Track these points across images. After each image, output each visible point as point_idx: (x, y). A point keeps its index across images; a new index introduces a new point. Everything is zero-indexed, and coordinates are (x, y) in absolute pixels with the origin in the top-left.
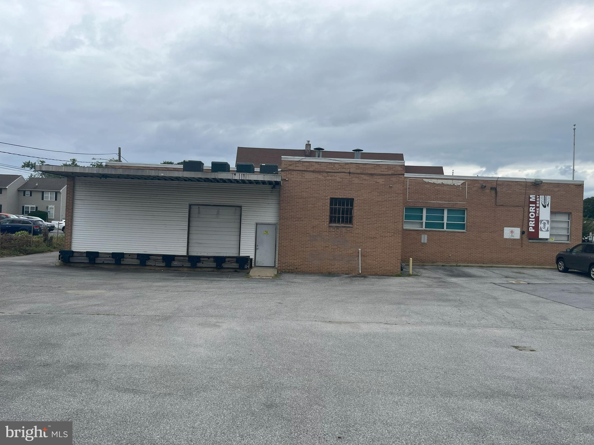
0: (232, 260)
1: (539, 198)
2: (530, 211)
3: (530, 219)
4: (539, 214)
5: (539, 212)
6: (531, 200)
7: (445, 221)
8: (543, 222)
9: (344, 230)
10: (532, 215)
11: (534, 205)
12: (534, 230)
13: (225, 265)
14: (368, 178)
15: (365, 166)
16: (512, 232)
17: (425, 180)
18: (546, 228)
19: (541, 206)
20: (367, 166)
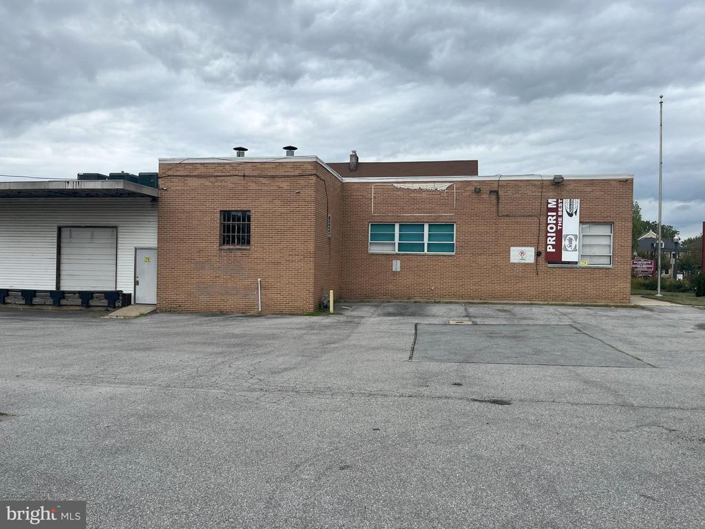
0: (102, 296)
1: (562, 203)
2: (549, 222)
3: (549, 235)
4: (562, 226)
5: (562, 223)
6: (550, 206)
7: (426, 241)
8: (568, 238)
9: (239, 253)
10: (552, 228)
11: (555, 214)
12: (554, 250)
13: (92, 303)
14: (268, 182)
15: (263, 166)
16: (522, 253)
17: (396, 185)
18: (573, 247)
19: (565, 214)
20: (266, 166)
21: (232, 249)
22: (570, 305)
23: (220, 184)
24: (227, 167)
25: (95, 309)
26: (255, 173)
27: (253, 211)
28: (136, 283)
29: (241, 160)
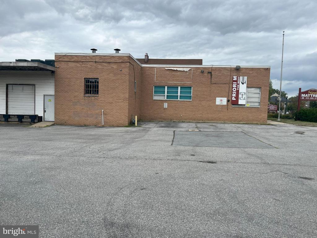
0: (27, 117)
1: (239, 78)
2: (233, 86)
3: (233, 92)
4: (239, 89)
5: (239, 87)
6: (234, 79)
7: (179, 94)
8: (241, 94)
9: (93, 98)
10: (234, 89)
11: (236, 83)
12: (235, 99)
14: (107, 65)
15: (105, 57)
16: (221, 100)
17: (166, 68)
18: (244, 98)
19: (240, 83)
21: (90, 96)
22: (242, 124)
23: (84, 65)
24: (87, 57)
25: (25, 123)
26: (101, 61)
27: (100, 79)
28: (45, 111)
29: (94, 54)
